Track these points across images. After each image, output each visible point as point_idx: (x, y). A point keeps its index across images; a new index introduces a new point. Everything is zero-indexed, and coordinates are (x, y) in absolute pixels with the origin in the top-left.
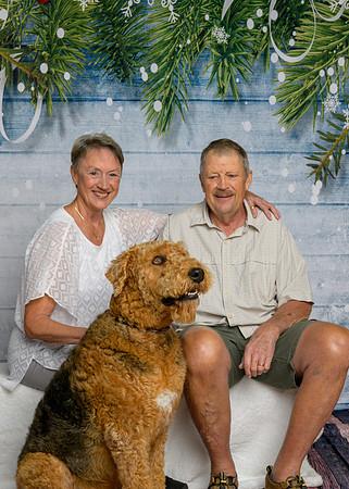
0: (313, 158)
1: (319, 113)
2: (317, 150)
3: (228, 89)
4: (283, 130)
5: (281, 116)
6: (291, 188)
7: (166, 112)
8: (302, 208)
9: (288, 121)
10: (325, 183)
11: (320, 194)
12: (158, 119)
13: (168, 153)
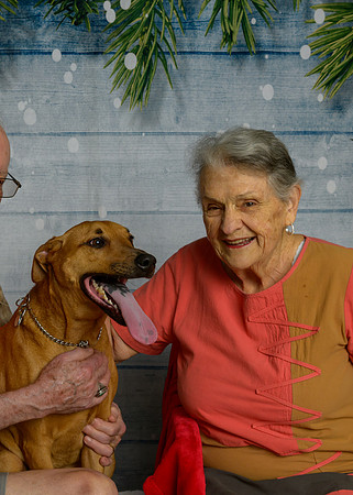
3: (238, 35)
4: (321, 98)
5: (317, 77)
6: (331, 186)
7: (144, 70)
8: (347, 216)
9: (328, 84)
12: (131, 82)
13: (147, 134)
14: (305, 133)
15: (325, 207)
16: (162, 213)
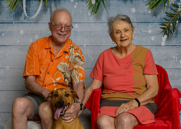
0: (163, 25)
1: (166, 4)
2: (165, 21)
4: (150, 12)
5: (149, 6)
6: (153, 38)
7: (97, 4)
8: (157, 47)
9: (152, 8)
10: (168, 36)
11: (166, 41)
12: (93, 8)
13: (98, 23)
14: (145, 22)
15: (151, 45)
16: (102, 46)
